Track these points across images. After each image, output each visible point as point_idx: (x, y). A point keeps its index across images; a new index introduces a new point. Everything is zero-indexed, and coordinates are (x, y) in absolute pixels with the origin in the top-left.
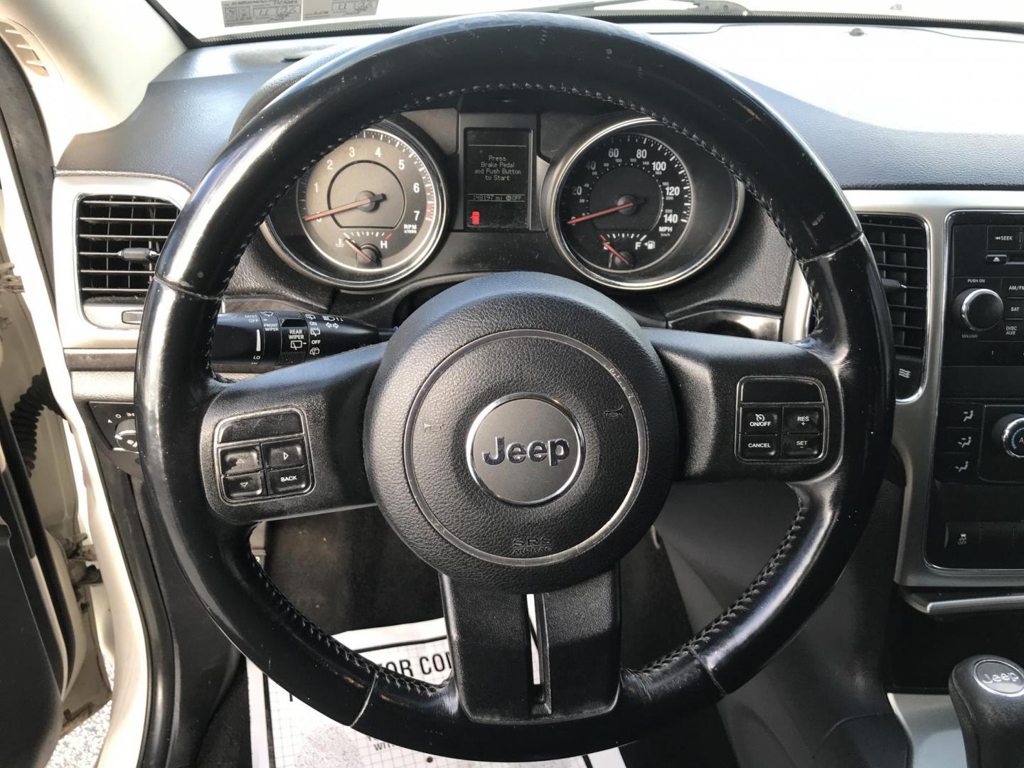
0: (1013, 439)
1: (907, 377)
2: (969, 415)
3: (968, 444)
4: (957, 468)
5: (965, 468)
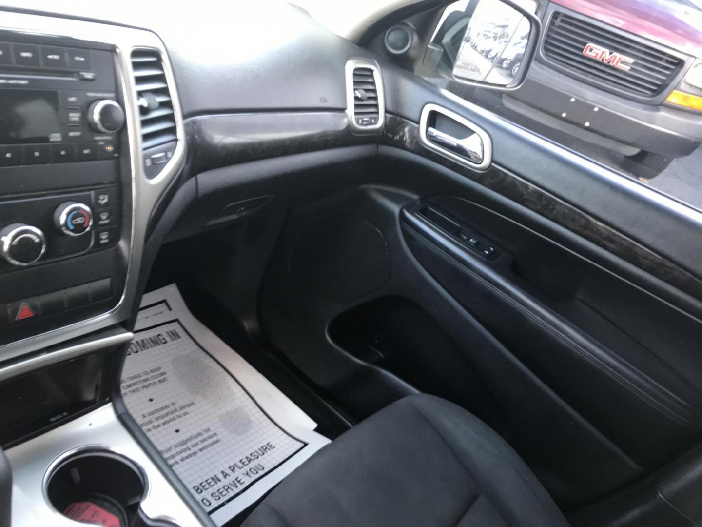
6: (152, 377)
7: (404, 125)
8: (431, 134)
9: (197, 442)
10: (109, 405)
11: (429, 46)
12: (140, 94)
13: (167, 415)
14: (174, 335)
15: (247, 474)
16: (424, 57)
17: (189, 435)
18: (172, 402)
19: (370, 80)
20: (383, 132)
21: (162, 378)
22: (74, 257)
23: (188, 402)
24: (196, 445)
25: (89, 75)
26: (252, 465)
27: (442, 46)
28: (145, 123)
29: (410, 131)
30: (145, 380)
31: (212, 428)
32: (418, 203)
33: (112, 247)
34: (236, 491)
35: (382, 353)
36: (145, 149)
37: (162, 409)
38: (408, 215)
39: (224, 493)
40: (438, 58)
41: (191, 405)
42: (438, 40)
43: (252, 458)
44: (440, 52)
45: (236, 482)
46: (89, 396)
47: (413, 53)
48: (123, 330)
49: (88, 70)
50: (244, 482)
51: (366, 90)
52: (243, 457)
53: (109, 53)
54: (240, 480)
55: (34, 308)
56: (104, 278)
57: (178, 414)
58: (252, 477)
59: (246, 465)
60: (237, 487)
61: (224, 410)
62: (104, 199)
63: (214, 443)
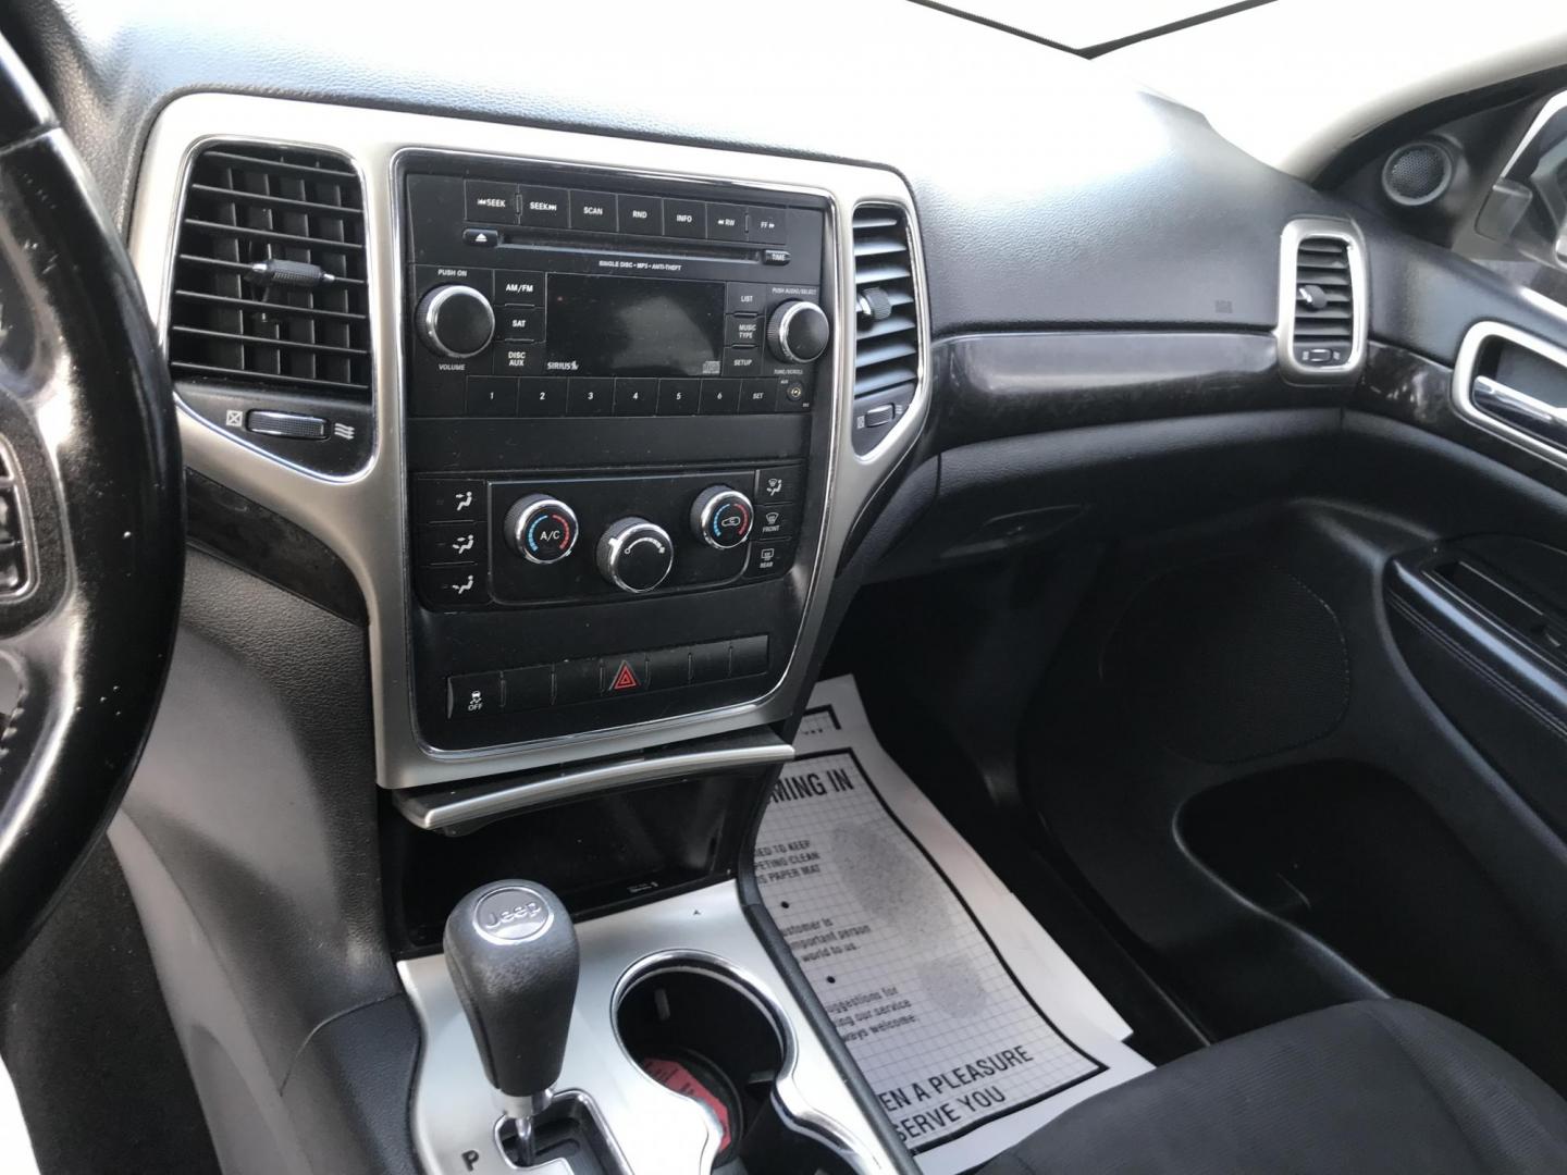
0: (530, 535)
1: (350, 437)
2: (465, 499)
3: (469, 546)
4: (456, 587)
5: (469, 587)
6: (791, 858)
7: (1413, 367)
8: (1485, 391)
9: (869, 1012)
10: (732, 882)
11: (1495, 187)
12: (862, 289)
13: (813, 942)
14: (841, 781)
15: (968, 1103)
16: (1482, 210)
17: (852, 993)
18: (825, 918)
19: (1338, 265)
20: (1360, 380)
21: (809, 864)
22: (714, 589)
23: (856, 922)
24: (866, 1016)
25: (779, 256)
26: (980, 1085)
27: (1530, 185)
28: (863, 346)
29: (1427, 383)
30: (777, 863)
31: (900, 989)
32: (1435, 550)
33: (778, 578)
34: (941, 1132)
35: (1307, 896)
36: (858, 396)
37: (805, 927)
38: (1405, 575)
39: (914, 1131)
40: (1517, 215)
41: (863, 932)
42: (1522, 174)
43: (981, 1070)
44: (1526, 200)
45: (942, 1113)
46: (697, 859)
47: (1452, 204)
48: (777, 738)
49: (778, 246)
50: (958, 1118)
51: (1326, 288)
52: (959, 1064)
53: (817, 214)
54: (952, 1111)
55: (638, 672)
56: (757, 635)
57: (834, 944)
58: (978, 1111)
59: (965, 1083)
60: (943, 1124)
61: (929, 957)
62: (775, 486)
63: (904, 1020)
